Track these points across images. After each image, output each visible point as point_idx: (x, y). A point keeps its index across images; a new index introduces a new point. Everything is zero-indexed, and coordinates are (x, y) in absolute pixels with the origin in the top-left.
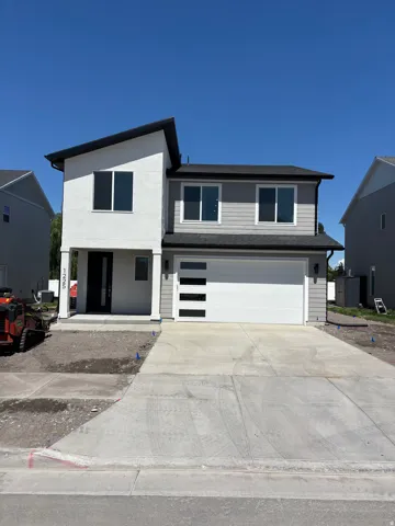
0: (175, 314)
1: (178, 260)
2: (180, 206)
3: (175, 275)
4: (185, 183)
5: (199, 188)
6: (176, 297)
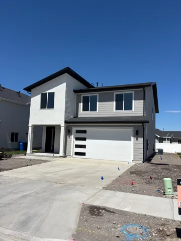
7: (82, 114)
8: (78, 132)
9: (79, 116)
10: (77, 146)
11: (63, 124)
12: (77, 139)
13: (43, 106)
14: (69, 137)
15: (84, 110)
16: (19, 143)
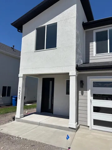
0: (90, 123)
1: (91, 80)
2: (93, 45)
3: (89, 92)
4: (96, 30)
5: (107, 31)
6: (90, 109)
7: (95, 58)
8: (96, 84)
9: (91, 61)
10: (97, 109)
11: (73, 72)
12: (96, 97)
13: (39, 46)
14: (82, 94)
15: (98, 52)
16: (12, 97)
